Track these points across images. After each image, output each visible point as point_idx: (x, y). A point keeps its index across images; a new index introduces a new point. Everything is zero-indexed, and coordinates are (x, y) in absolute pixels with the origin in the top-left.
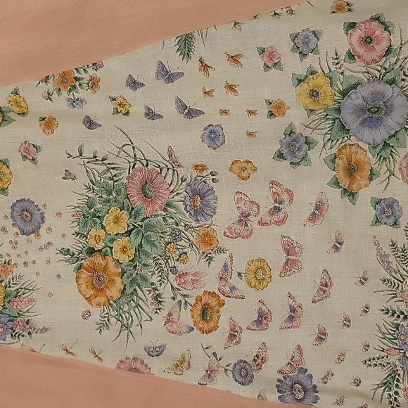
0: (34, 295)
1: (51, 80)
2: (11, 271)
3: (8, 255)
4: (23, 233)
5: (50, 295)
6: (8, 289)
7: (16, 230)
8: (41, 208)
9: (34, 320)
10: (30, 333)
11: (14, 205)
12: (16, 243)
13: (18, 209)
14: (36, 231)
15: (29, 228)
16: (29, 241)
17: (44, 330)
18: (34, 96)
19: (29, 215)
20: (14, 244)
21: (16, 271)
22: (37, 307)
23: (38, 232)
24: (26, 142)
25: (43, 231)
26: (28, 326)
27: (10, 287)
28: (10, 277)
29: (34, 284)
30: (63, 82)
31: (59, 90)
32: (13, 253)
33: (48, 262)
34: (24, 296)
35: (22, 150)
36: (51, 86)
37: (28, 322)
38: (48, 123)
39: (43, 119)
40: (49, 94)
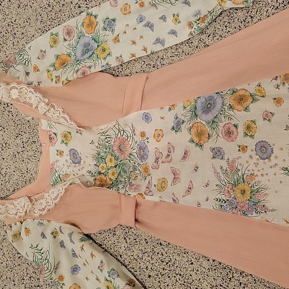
0: (267, 192)
1: (279, 78)
2: (254, 179)
3: (253, 170)
4: (262, 159)
5: (276, 192)
6: (252, 188)
7: (258, 157)
8: (272, 145)
9: (267, 205)
10: (265, 212)
11: (257, 144)
12: (258, 164)
13: (259, 146)
14: (268, 158)
15: (265, 156)
16: (264, 163)
17: (273, 210)
18: (269, 87)
19: (264, 149)
20: (256, 165)
21: (257, 179)
22: (269, 198)
23: (270, 158)
24: (266, 111)
25: (272, 157)
26: (264, 208)
27: (254, 187)
28: (254, 182)
29: (267, 186)
30: (285, 79)
31: (284, 83)
32: (256, 169)
33: (275, 174)
34: (262, 192)
35: (264, 115)
36: (279, 81)
37: (264, 206)
38: (278, 101)
39: (275, 99)
40: (278, 86)
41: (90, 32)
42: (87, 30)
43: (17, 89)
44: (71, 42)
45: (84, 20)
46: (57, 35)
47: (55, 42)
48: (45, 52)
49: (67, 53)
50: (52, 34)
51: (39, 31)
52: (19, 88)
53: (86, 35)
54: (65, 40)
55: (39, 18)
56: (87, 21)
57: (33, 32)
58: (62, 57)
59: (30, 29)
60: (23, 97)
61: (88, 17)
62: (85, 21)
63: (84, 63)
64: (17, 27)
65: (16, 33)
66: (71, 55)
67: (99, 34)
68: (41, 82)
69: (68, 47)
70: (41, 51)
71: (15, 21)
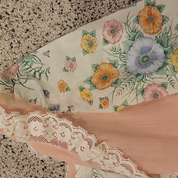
41: (152, 31)
42: (147, 27)
43: (40, 120)
44: (117, 45)
45: (140, 12)
46: (93, 34)
47: (91, 44)
48: (74, 60)
49: (109, 62)
50: (85, 33)
51: (57, 27)
52: (43, 119)
53: (145, 35)
54: (106, 42)
55: (57, 7)
56: (145, 15)
57: (47, 29)
58: (103, 67)
59: (40, 23)
60: (50, 134)
61: (147, 9)
62: (141, 14)
63: (151, 80)
64: (17, 21)
65: (16, 29)
66: (116, 65)
67: (169, 35)
68: (72, 106)
69: (111, 52)
70: (68, 59)
71: (13, 11)
